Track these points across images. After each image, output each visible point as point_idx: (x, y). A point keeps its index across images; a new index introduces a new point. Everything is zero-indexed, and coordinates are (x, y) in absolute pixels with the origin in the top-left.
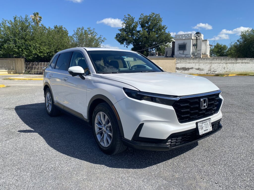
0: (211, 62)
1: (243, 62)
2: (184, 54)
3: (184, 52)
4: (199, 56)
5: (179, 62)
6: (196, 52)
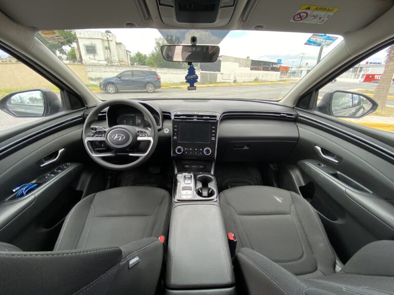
2: (96, 59)
3: (94, 56)
4: (116, 64)
5: (91, 70)
6: (111, 58)
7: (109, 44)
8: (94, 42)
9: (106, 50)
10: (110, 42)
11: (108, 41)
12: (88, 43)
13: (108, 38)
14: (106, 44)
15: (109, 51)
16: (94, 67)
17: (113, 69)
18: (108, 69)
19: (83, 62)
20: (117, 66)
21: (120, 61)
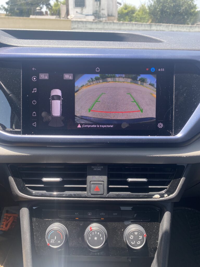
0: (119, 28)
1: (158, 29)
2: (84, 13)
3: (82, 10)
4: (104, 19)
5: (76, 26)
9: (96, 3)
16: (81, 23)
19: (69, 17)
20: (105, 22)
21: (109, 15)
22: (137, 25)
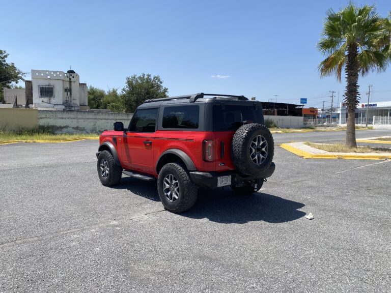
2: (52, 103)
3: (50, 100)
4: (76, 108)
5: (44, 116)
6: (71, 101)
7: (70, 85)
8: (52, 83)
9: (66, 93)
10: (72, 83)
11: (70, 82)
12: (44, 83)
13: (70, 79)
14: (67, 86)
15: (69, 93)
16: (49, 112)
17: (72, 115)
18: (66, 115)
19: (31, 106)
20: (78, 111)
21: (81, 105)
22: (113, 115)
